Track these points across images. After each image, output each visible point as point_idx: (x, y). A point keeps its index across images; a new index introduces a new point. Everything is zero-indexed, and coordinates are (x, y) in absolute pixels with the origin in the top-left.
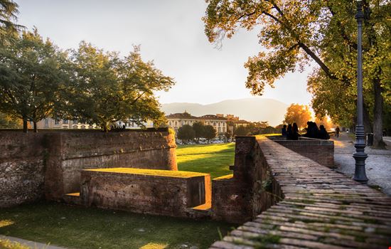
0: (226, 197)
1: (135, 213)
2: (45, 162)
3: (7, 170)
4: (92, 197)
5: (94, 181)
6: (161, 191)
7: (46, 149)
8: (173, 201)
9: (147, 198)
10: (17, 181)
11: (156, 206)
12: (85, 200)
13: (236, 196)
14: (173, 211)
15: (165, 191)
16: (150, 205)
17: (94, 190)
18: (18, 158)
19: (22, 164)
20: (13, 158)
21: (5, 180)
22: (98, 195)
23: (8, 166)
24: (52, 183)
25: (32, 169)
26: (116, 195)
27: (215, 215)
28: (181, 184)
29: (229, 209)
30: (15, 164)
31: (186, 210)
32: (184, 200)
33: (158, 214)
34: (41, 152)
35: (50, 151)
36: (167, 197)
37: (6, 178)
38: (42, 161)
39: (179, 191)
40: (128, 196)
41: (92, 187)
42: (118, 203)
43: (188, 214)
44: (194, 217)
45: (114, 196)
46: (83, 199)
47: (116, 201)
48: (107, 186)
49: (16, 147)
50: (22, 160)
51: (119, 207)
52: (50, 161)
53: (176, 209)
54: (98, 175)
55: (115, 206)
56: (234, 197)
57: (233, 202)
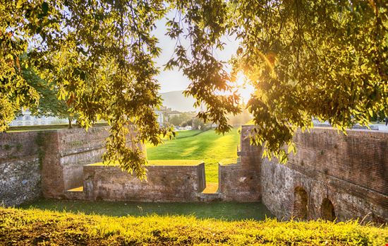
0: (235, 180)
1: (145, 203)
2: (41, 160)
3: (5, 171)
4: (97, 192)
5: (99, 176)
6: (171, 180)
7: (41, 147)
8: (183, 188)
9: (156, 187)
10: (16, 181)
11: (167, 195)
12: (90, 194)
13: (245, 178)
14: (185, 197)
15: (175, 179)
16: (160, 193)
17: (99, 184)
18: (15, 157)
19: (19, 164)
20: (11, 159)
21: (4, 182)
22: (104, 189)
23: (6, 167)
24: (50, 181)
25: (29, 169)
26: (124, 187)
27: (225, 197)
28: (191, 171)
29: (238, 191)
30: (12, 164)
31: (197, 195)
32: (195, 186)
33: (169, 201)
34: (36, 150)
35: (45, 149)
36: (177, 184)
37: (5, 179)
38: (37, 159)
39: (189, 178)
40: (136, 187)
41: (96, 181)
42: (126, 194)
43: (199, 198)
44: (205, 200)
45: (121, 188)
46: (87, 193)
47: (124, 192)
48: (113, 179)
49: (12, 147)
50: (20, 159)
51: (127, 198)
52: (46, 159)
53: (187, 195)
54: (103, 169)
55: (122, 198)
56: (242, 179)
57: (241, 184)
